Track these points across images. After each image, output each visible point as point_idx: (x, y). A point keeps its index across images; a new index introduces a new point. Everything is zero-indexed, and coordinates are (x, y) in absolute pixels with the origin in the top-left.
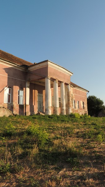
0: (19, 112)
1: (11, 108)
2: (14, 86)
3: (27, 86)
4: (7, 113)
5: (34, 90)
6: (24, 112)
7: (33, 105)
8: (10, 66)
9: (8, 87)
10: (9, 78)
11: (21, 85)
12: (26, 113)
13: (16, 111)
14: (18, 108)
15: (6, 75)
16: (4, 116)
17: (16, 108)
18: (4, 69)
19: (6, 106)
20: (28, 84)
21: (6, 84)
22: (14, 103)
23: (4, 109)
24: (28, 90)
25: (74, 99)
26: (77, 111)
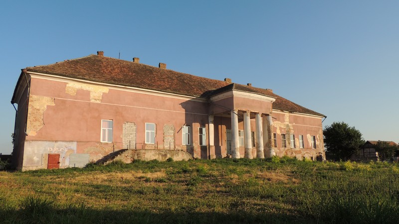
0: (201, 155)
1: (190, 150)
2: (193, 124)
3: (210, 121)
4: (186, 157)
5: (220, 126)
6: (208, 155)
7: (220, 145)
8: (188, 99)
9: (187, 125)
10: (186, 114)
11: (202, 121)
12: (209, 156)
13: (197, 154)
14: (200, 150)
15: (183, 111)
16: (183, 160)
17: (197, 151)
18: (181, 104)
19: (185, 149)
20: (211, 119)
21: (184, 122)
22: (194, 144)
23: (183, 152)
24: (212, 126)
25: (292, 132)
26: (300, 152)
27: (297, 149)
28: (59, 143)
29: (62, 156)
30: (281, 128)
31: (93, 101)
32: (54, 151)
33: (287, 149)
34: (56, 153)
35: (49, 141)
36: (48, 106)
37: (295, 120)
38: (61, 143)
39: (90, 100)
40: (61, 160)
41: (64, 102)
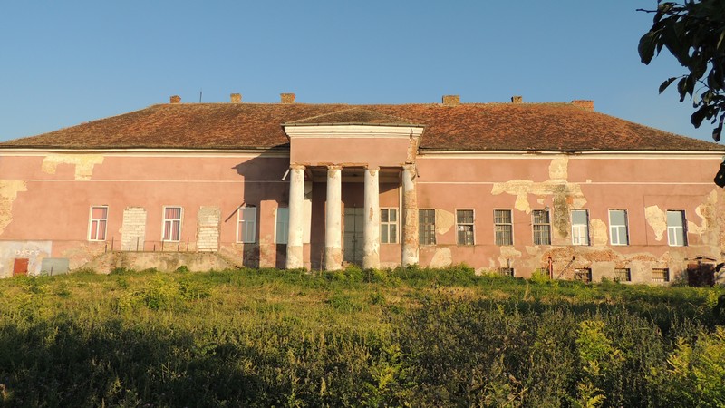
0: (277, 263)
1: (253, 253)
2: (262, 203)
8: (256, 156)
9: (248, 206)
10: (247, 186)
13: (269, 260)
14: (275, 252)
17: (268, 253)
18: (237, 167)
22: (262, 241)
25: (579, 203)
26: (608, 256)
27: (598, 247)
28: (29, 243)
29: (31, 261)
30: (531, 198)
31: (78, 178)
32: (22, 255)
33: (552, 247)
34: (24, 257)
35: (17, 241)
36: (18, 193)
37: (596, 171)
38: (31, 243)
39: (74, 178)
40: (29, 267)
41: (38, 185)
